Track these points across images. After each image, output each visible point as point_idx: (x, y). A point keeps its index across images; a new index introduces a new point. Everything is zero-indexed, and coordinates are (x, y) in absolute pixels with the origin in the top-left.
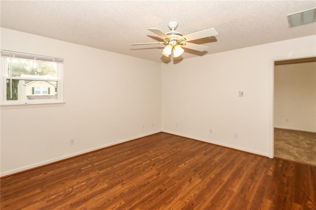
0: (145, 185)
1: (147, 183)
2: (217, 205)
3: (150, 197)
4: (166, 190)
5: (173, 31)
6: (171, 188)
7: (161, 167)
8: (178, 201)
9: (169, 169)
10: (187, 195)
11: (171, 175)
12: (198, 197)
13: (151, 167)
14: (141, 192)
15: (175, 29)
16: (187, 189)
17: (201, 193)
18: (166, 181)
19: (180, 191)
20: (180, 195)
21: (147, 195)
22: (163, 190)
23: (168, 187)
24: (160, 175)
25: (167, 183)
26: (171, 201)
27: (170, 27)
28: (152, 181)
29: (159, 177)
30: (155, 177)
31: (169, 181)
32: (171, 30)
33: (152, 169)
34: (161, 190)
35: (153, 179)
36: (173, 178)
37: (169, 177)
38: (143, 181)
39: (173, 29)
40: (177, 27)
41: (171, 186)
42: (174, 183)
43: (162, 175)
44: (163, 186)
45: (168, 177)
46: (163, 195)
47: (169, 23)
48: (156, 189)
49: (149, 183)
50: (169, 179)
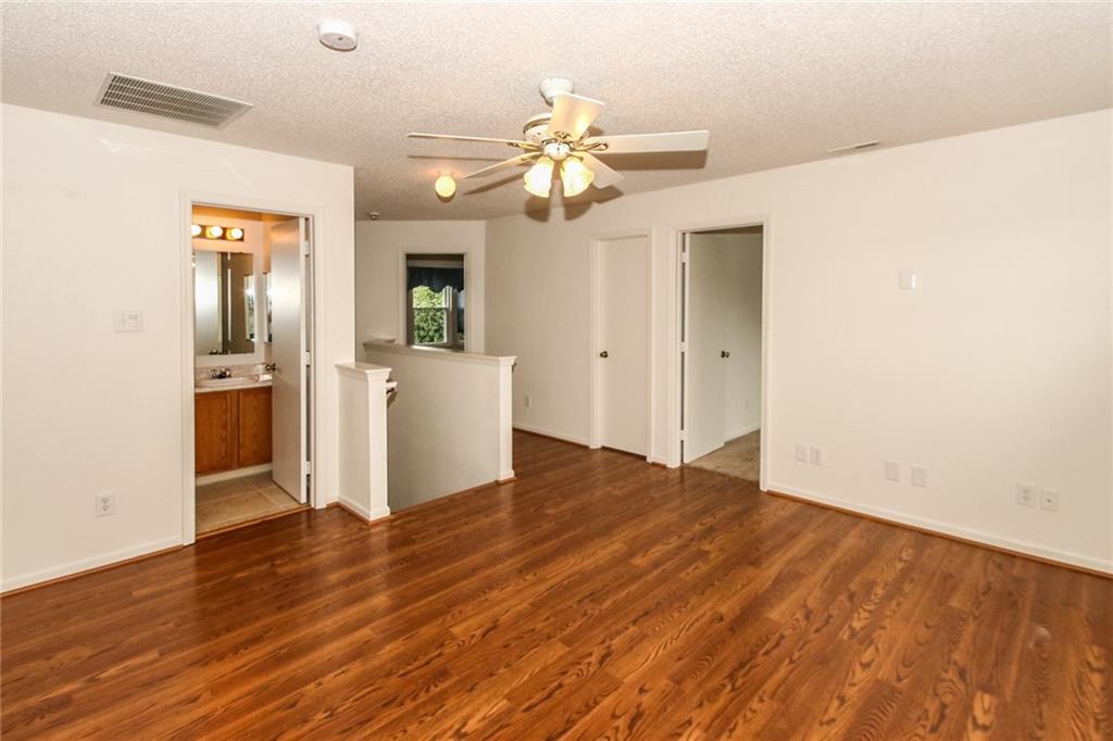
0: (646, 614)
1: (641, 620)
3: (621, 586)
4: (580, 601)
6: (565, 606)
7: (596, 703)
9: (560, 686)
11: (555, 652)
13: (646, 699)
14: (651, 595)
18: (576, 625)
20: (542, 588)
21: (632, 588)
22: (587, 600)
23: (571, 607)
24: (598, 652)
25: (574, 621)
28: (627, 628)
29: (603, 642)
30: (617, 642)
31: (567, 626)
33: (642, 691)
34: (593, 601)
35: (623, 635)
36: (549, 637)
37: (567, 642)
38: (657, 629)
41: (563, 611)
43: (590, 654)
44: (589, 612)
45: (568, 646)
46: (586, 589)
48: (608, 603)
49: (635, 622)
50: (564, 633)
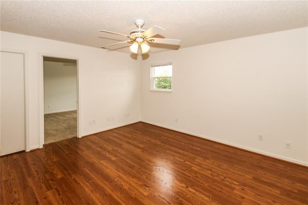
2: (104, 198)
5: (140, 29)
8: (118, 174)
10: (123, 180)
12: (119, 187)
15: (141, 27)
16: (132, 181)
17: (123, 190)
19: (129, 176)
26: (119, 171)
27: (137, 24)
32: (138, 27)
39: (140, 27)
40: (143, 25)
42: (141, 174)
47: (137, 20)
